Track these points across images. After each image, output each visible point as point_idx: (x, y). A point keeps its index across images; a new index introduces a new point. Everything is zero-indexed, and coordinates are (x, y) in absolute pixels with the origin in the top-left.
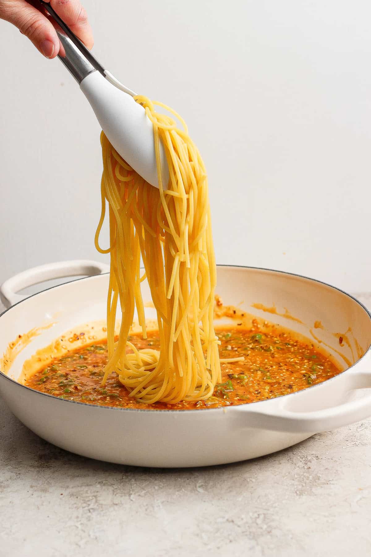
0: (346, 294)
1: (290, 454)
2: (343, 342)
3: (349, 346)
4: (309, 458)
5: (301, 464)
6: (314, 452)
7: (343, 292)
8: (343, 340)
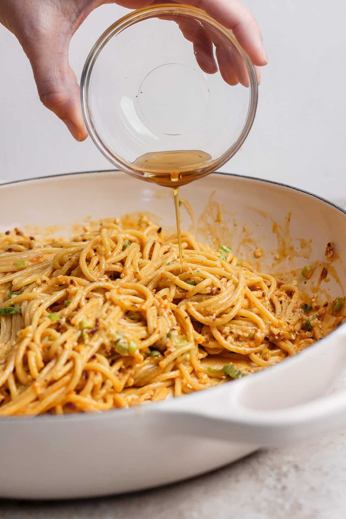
0: (329, 203)
1: (254, 463)
2: (329, 276)
3: (338, 281)
4: (284, 469)
5: (270, 481)
6: (290, 458)
7: (326, 201)
8: (328, 271)
